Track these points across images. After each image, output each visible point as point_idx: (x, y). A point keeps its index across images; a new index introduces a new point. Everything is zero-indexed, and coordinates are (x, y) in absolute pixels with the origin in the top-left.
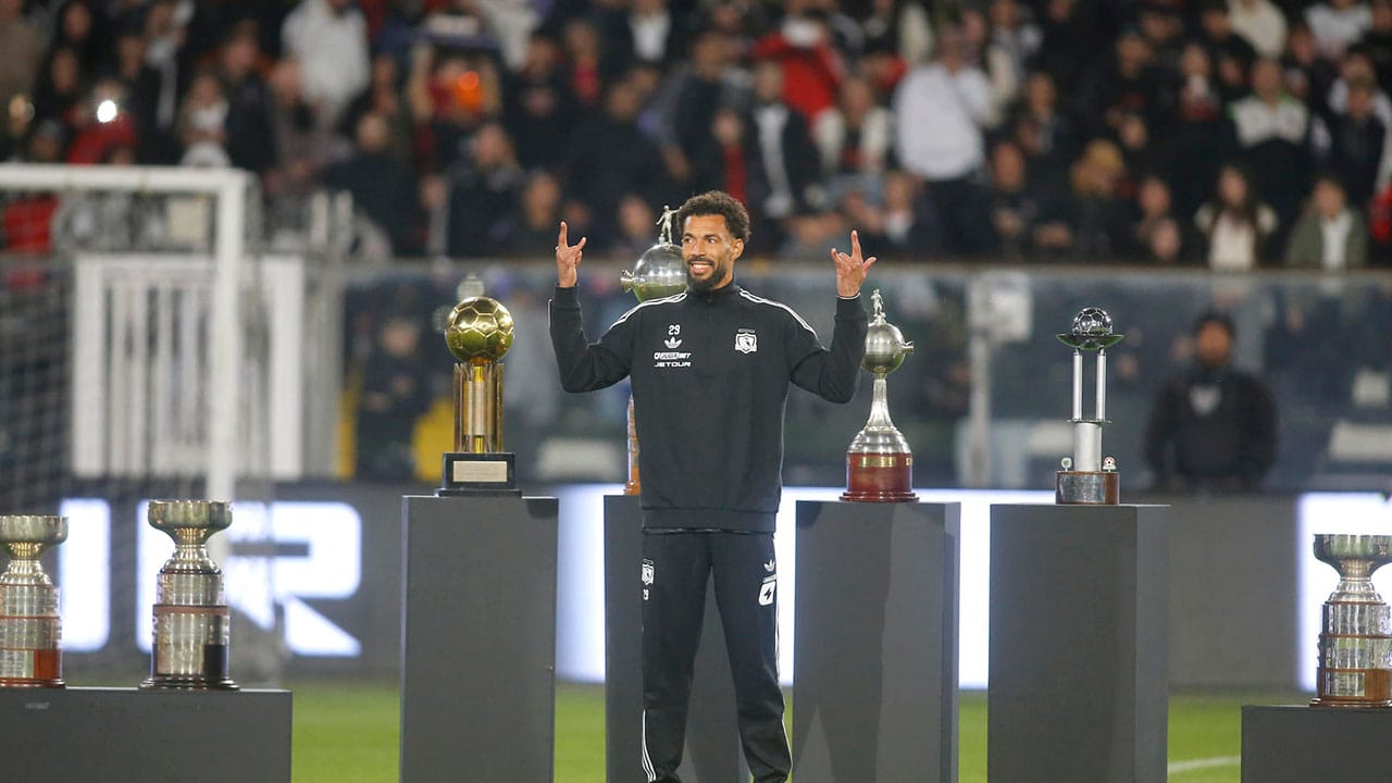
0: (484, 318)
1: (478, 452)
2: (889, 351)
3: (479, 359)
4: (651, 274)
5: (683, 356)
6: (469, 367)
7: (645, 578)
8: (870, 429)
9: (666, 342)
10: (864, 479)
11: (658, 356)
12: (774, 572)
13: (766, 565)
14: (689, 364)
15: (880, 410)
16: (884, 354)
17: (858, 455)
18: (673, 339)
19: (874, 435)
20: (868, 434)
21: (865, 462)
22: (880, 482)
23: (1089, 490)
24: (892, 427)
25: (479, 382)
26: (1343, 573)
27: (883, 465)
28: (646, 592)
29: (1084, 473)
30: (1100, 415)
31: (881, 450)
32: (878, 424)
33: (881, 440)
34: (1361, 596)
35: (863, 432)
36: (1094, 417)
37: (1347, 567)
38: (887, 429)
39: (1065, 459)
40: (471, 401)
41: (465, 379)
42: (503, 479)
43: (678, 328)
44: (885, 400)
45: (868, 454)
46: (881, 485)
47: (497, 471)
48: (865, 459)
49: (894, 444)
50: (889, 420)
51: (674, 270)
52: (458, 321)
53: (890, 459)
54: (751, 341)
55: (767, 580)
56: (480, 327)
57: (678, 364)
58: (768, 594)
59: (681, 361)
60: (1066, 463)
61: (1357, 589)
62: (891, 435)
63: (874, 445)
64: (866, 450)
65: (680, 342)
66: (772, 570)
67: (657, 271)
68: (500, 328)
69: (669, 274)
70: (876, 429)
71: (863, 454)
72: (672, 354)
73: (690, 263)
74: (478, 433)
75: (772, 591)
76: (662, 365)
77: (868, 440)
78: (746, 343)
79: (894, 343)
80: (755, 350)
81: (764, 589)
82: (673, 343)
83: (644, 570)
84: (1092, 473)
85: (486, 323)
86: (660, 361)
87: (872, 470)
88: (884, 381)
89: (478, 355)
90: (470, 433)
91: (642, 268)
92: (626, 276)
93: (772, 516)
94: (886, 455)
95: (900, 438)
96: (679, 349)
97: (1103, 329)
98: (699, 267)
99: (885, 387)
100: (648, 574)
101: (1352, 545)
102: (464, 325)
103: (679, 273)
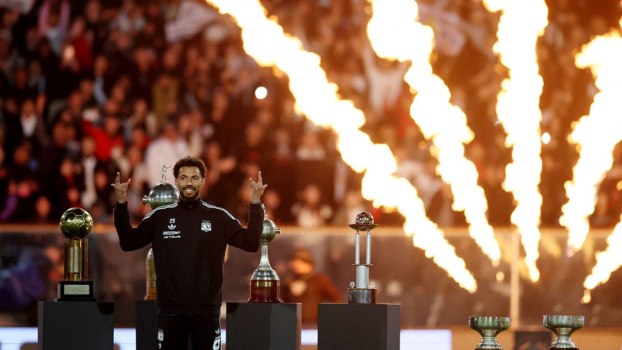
0: (78, 218)
1: (75, 280)
2: (269, 232)
3: (76, 237)
4: (157, 196)
5: (177, 233)
6: (71, 240)
7: (159, 338)
8: (260, 269)
9: (169, 227)
10: (258, 292)
11: (165, 233)
12: (220, 334)
13: (216, 331)
14: (179, 237)
15: (264, 260)
16: (267, 234)
17: (254, 282)
18: (172, 225)
19: (262, 272)
20: (259, 271)
21: (258, 284)
22: (265, 293)
23: (363, 297)
24: (271, 268)
25: (76, 248)
26: (483, 335)
27: (266, 286)
28: (160, 344)
29: (361, 289)
30: (368, 262)
31: (266, 279)
32: (264, 267)
33: (265, 274)
34: (492, 346)
35: (256, 270)
36: (365, 263)
37: (485, 332)
38: (268, 269)
39: (352, 283)
40: (72, 256)
41: (69, 247)
42: (88, 293)
43: (174, 220)
44: (267, 255)
45: (259, 281)
46: (266, 296)
47: (85, 290)
48: (258, 283)
49: (272, 276)
50: (269, 264)
51: (168, 195)
52: (66, 219)
53: (270, 283)
54: (209, 226)
55: (217, 338)
56: (77, 221)
57: (174, 237)
58: (217, 345)
59: (176, 235)
60: (352, 284)
61: (490, 343)
62: (270, 272)
63: (262, 276)
64: (258, 278)
65: (175, 226)
66: (218, 334)
67: (160, 196)
68: (86, 222)
69: (166, 196)
70: (263, 269)
71: (257, 281)
72: (171, 232)
73: (184, 189)
74: (76, 271)
75: (219, 343)
76: (166, 237)
77: (259, 274)
78: (206, 227)
79: (272, 228)
80: (210, 230)
81: (215, 342)
82: (172, 227)
83: (159, 334)
84: (365, 289)
85: (79, 220)
86: (166, 235)
87: (262, 288)
88: (267, 246)
89: (76, 235)
90: (72, 272)
91: (153, 194)
92: (145, 198)
93: (219, 307)
94: (268, 281)
95: (274, 273)
96: (175, 230)
97: (370, 222)
98: (189, 191)
99: (267, 249)
100: (161, 336)
101: (488, 322)
102: (69, 221)
103: (170, 196)
